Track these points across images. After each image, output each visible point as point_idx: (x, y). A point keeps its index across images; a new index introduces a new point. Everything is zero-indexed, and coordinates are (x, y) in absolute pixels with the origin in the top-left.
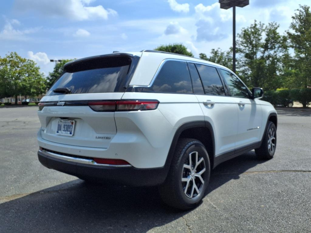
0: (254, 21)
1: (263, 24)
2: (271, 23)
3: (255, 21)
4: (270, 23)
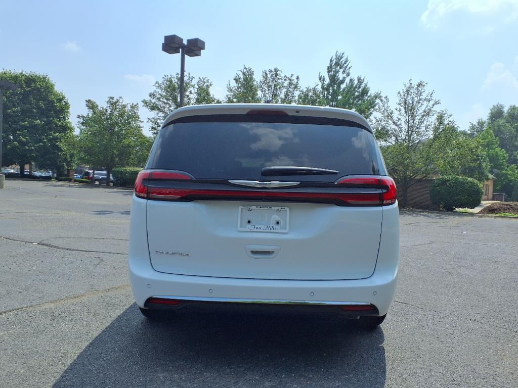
2: (203, 78)
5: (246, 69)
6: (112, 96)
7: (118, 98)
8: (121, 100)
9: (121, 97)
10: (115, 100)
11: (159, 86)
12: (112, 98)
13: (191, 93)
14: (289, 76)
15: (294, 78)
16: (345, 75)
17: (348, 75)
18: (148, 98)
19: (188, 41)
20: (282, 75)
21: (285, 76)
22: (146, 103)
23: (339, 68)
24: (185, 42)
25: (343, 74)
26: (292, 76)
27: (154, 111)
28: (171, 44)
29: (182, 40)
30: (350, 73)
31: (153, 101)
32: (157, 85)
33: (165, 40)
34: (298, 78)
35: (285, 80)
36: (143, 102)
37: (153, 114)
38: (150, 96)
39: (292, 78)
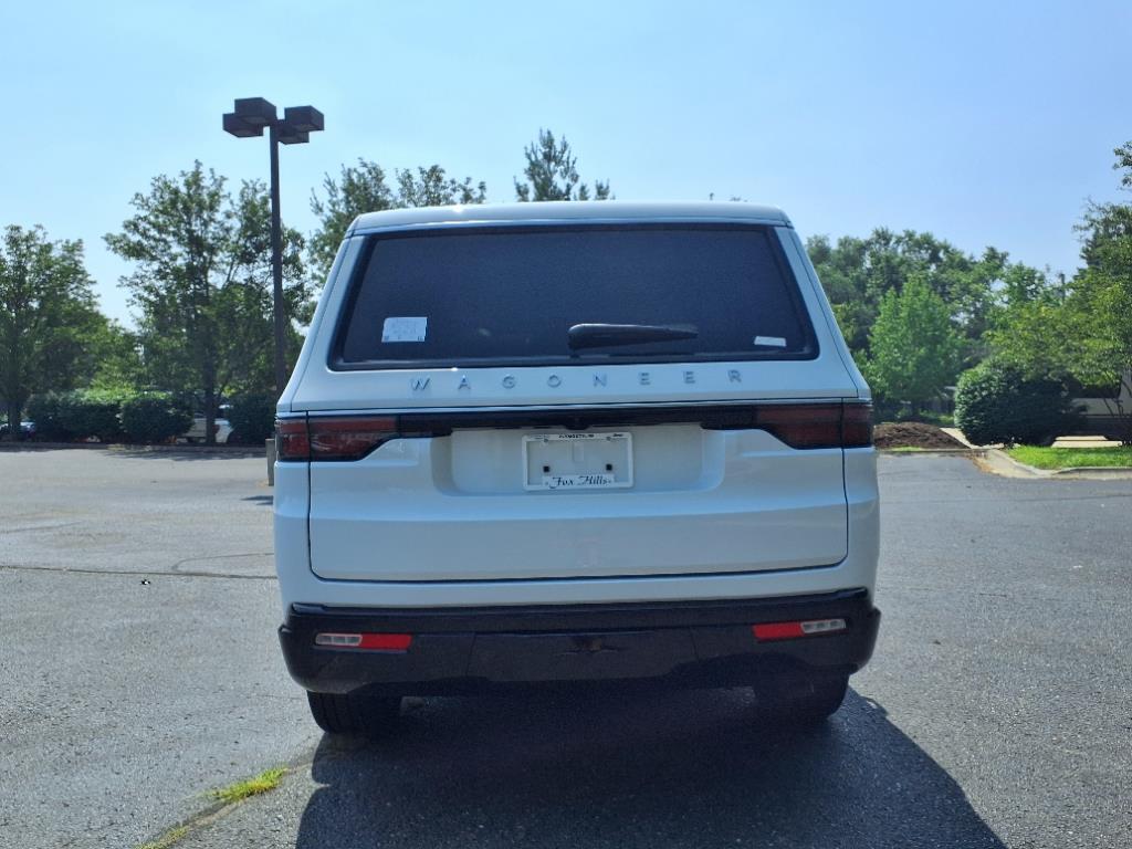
0: (194, 165)
1: (223, 179)
2: (252, 181)
3: (198, 164)
4: (248, 181)
5: (365, 165)
6: (16, 224)
7: (33, 229)
8: (39, 233)
9: (40, 227)
10: (25, 232)
11: (145, 203)
12: (18, 229)
13: (228, 216)
14: (461, 181)
15: (474, 185)
16: (568, 180)
17: (575, 178)
18: (118, 231)
19: (287, 111)
20: (446, 178)
21: (453, 182)
22: (113, 242)
23: (553, 164)
24: (281, 115)
25: (564, 178)
26: (468, 180)
27: (133, 260)
28: (247, 118)
29: (273, 109)
30: (578, 173)
31: (135, 238)
32: (138, 201)
33: (236, 108)
34: (482, 187)
35: (454, 190)
36: (107, 239)
37: (132, 266)
38: (126, 227)
39: (469, 187)
